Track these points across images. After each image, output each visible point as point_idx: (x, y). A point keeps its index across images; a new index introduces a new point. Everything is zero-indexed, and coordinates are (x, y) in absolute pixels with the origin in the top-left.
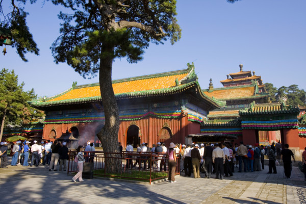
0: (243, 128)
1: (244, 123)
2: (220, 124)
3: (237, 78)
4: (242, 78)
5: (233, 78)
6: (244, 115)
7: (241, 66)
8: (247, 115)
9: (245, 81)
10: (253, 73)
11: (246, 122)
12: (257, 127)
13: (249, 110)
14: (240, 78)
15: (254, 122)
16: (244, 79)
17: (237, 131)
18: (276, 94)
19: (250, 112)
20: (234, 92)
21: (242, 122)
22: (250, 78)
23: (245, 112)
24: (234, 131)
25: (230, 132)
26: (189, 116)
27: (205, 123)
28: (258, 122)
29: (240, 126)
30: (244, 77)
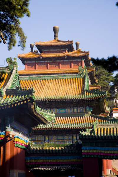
0: (83, 156)
1: (85, 150)
2: (52, 150)
3: (48, 52)
4: (56, 52)
5: (41, 52)
6: (86, 139)
7: (55, 30)
8: (89, 139)
9: (63, 58)
10: (77, 45)
11: (88, 148)
12: (100, 155)
13: (91, 132)
14: (53, 52)
15: (98, 148)
16: (61, 55)
17: (74, 160)
18: (112, 84)
19: (93, 134)
20: (51, 85)
21: (82, 148)
22: (70, 54)
23: (87, 134)
24: (71, 160)
25: (66, 161)
26: (16, 139)
27: (32, 148)
28: (102, 148)
29: (80, 153)
30: (60, 52)
